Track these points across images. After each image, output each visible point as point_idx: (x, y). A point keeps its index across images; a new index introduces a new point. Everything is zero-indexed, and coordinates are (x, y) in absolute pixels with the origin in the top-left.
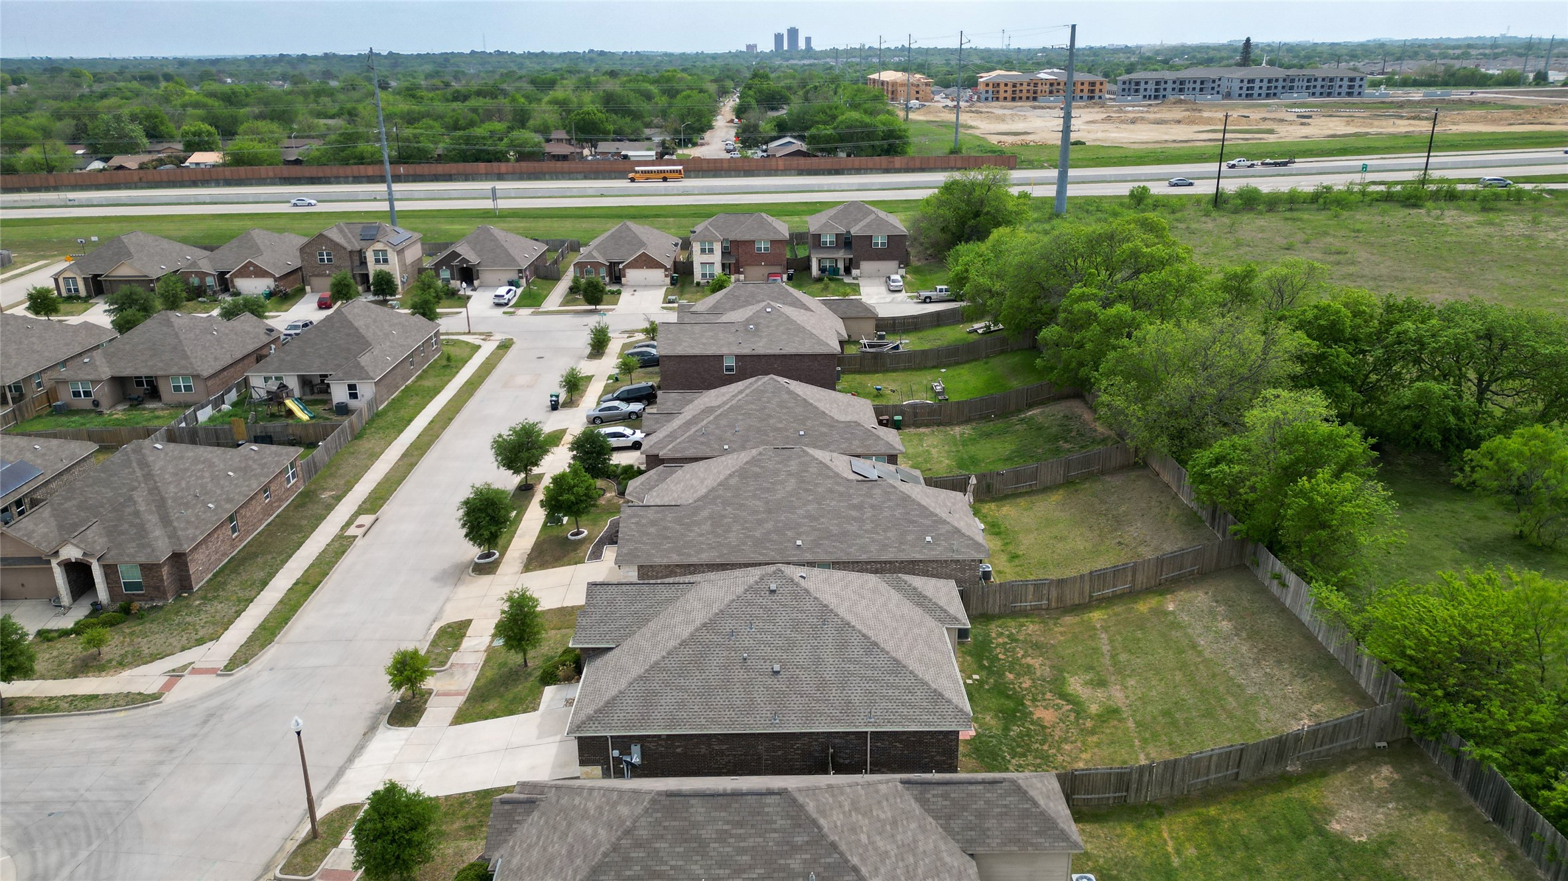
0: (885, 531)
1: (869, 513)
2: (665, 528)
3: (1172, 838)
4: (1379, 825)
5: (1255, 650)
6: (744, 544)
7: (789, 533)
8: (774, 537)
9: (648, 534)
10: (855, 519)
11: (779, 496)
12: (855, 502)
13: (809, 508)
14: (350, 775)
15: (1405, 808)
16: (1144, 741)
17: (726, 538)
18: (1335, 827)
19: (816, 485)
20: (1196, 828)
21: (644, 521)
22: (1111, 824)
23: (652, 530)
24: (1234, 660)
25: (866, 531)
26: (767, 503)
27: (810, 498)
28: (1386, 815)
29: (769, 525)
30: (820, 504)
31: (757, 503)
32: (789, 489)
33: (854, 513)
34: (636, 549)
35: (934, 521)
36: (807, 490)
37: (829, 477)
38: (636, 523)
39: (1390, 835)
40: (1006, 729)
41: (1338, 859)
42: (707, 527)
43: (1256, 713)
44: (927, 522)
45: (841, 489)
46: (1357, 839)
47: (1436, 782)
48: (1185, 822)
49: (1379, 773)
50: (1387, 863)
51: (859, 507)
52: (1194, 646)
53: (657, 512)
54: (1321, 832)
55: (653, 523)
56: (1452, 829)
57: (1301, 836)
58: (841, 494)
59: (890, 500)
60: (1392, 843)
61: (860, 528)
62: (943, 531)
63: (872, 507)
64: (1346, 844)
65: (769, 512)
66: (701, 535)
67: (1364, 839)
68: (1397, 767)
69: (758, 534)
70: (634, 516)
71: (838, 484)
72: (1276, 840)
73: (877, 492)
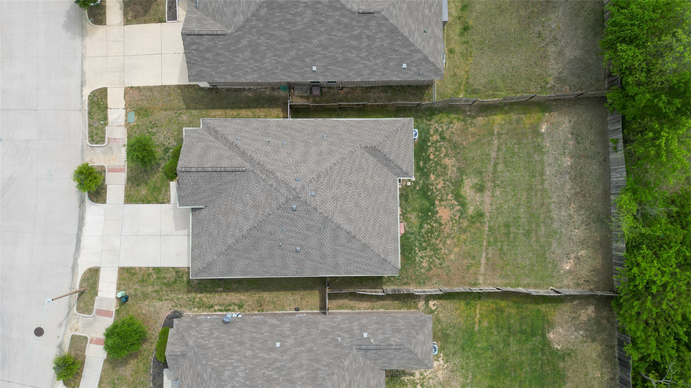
0: (375, 58)
1: (365, 42)
2: (218, 54)
3: (480, 313)
4: (569, 342)
5: (573, 191)
6: (277, 68)
7: (307, 60)
8: (297, 62)
9: (207, 59)
10: (354, 48)
11: (299, 27)
12: (356, 33)
13: (322, 38)
14: (85, 241)
15: (586, 336)
16: (489, 242)
17: (263, 63)
18: (551, 336)
19: (328, 17)
20: (492, 312)
21: (201, 48)
22: (455, 301)
23: (209, 55)
24: (558, 196)
25: (362, 58)
26: (290, 33)
27: (323, 29)
28: (576, 337)
29: (293, 53)
30: (330, 35)
31: (283, 33)
32: (306, 20)
33: (354, 43)
34: (201, 71)
35: (412, 51)
36: (320, 22)
37: (338, 9)
38: (196, 50)
39: (571, 350)
40: (421, 227)
41: (543, 354)
42: (248, 53)
43: (550, 245)
44: (406, 51)
45: (346, 20)
46: (556, 346)
47: (608, 326)
48: (489, 306)
49: (587, 309)
50: (562, 364)
51: (358, 38)
52: (542, 174)
53: (209, 41)
54: (544, 336)
55: (208, 50)
56: (599, 356)
57: (533, 335)
58: (346, 26)
59: (381, 31)
60: (569, 355)
61: (358, 56)
62: (415, 59)
63: (368, 37)
64: (550, 348)
65: (292, 41)
66: (245, 60)
67: (559, 348)
68: (597, 309)
69: (285, 60)
70: (194, 43)
71: (344, 16)
72: (522, 332)
73: (373, 23)
